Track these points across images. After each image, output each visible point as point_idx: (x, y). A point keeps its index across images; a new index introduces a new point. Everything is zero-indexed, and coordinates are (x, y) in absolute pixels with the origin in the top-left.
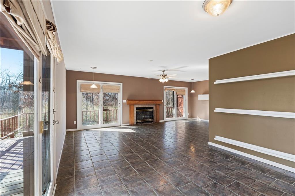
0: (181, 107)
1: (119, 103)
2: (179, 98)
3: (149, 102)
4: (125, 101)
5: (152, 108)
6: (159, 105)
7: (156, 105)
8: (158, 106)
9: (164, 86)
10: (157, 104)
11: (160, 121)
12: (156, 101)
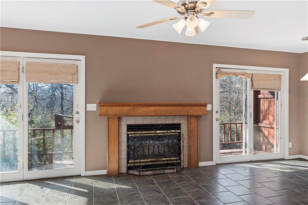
0: (266, 122)
1: (77, 113)
2: (262, 100)
3: (164, 108)
4: (92, 107)
5: (177, 126)
6: (198, 117)
7: (189, 117)
8: (193, 121)
9: (215, 65)
10: (191, 116)
11: (201, 164)
12: (186, 108)
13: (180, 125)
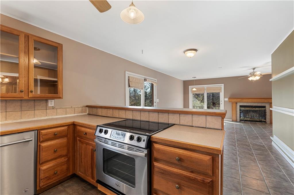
1: (221, 101)
3: (256, 100)
4: (227, 99)
5: (264, 107)
7: (270, 103)
13: (265, 106)
